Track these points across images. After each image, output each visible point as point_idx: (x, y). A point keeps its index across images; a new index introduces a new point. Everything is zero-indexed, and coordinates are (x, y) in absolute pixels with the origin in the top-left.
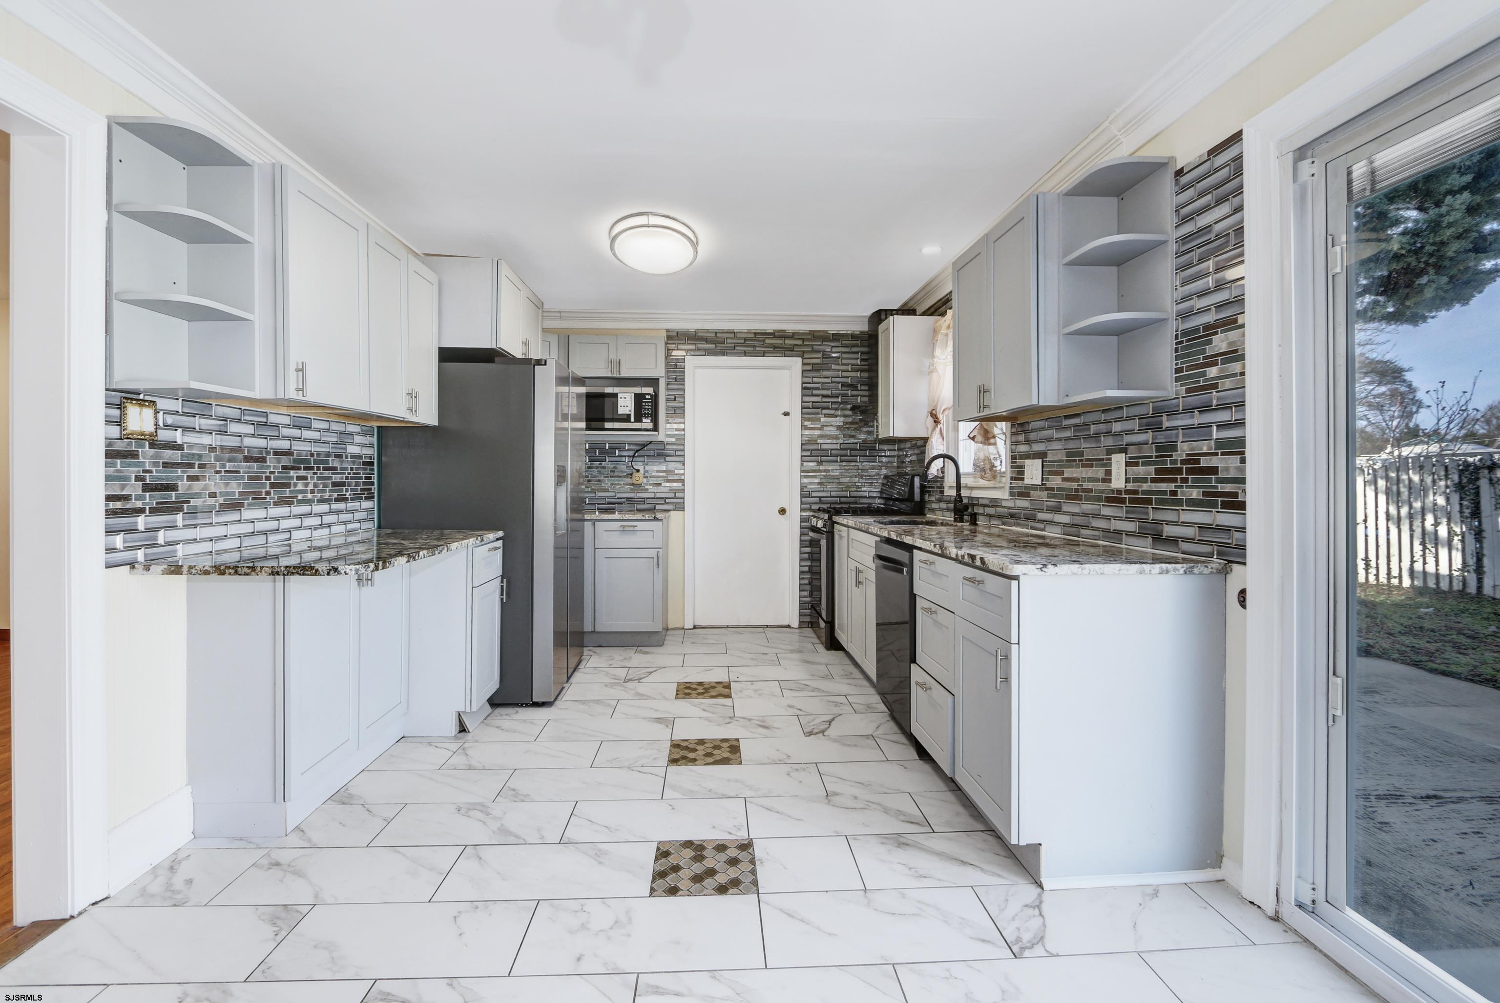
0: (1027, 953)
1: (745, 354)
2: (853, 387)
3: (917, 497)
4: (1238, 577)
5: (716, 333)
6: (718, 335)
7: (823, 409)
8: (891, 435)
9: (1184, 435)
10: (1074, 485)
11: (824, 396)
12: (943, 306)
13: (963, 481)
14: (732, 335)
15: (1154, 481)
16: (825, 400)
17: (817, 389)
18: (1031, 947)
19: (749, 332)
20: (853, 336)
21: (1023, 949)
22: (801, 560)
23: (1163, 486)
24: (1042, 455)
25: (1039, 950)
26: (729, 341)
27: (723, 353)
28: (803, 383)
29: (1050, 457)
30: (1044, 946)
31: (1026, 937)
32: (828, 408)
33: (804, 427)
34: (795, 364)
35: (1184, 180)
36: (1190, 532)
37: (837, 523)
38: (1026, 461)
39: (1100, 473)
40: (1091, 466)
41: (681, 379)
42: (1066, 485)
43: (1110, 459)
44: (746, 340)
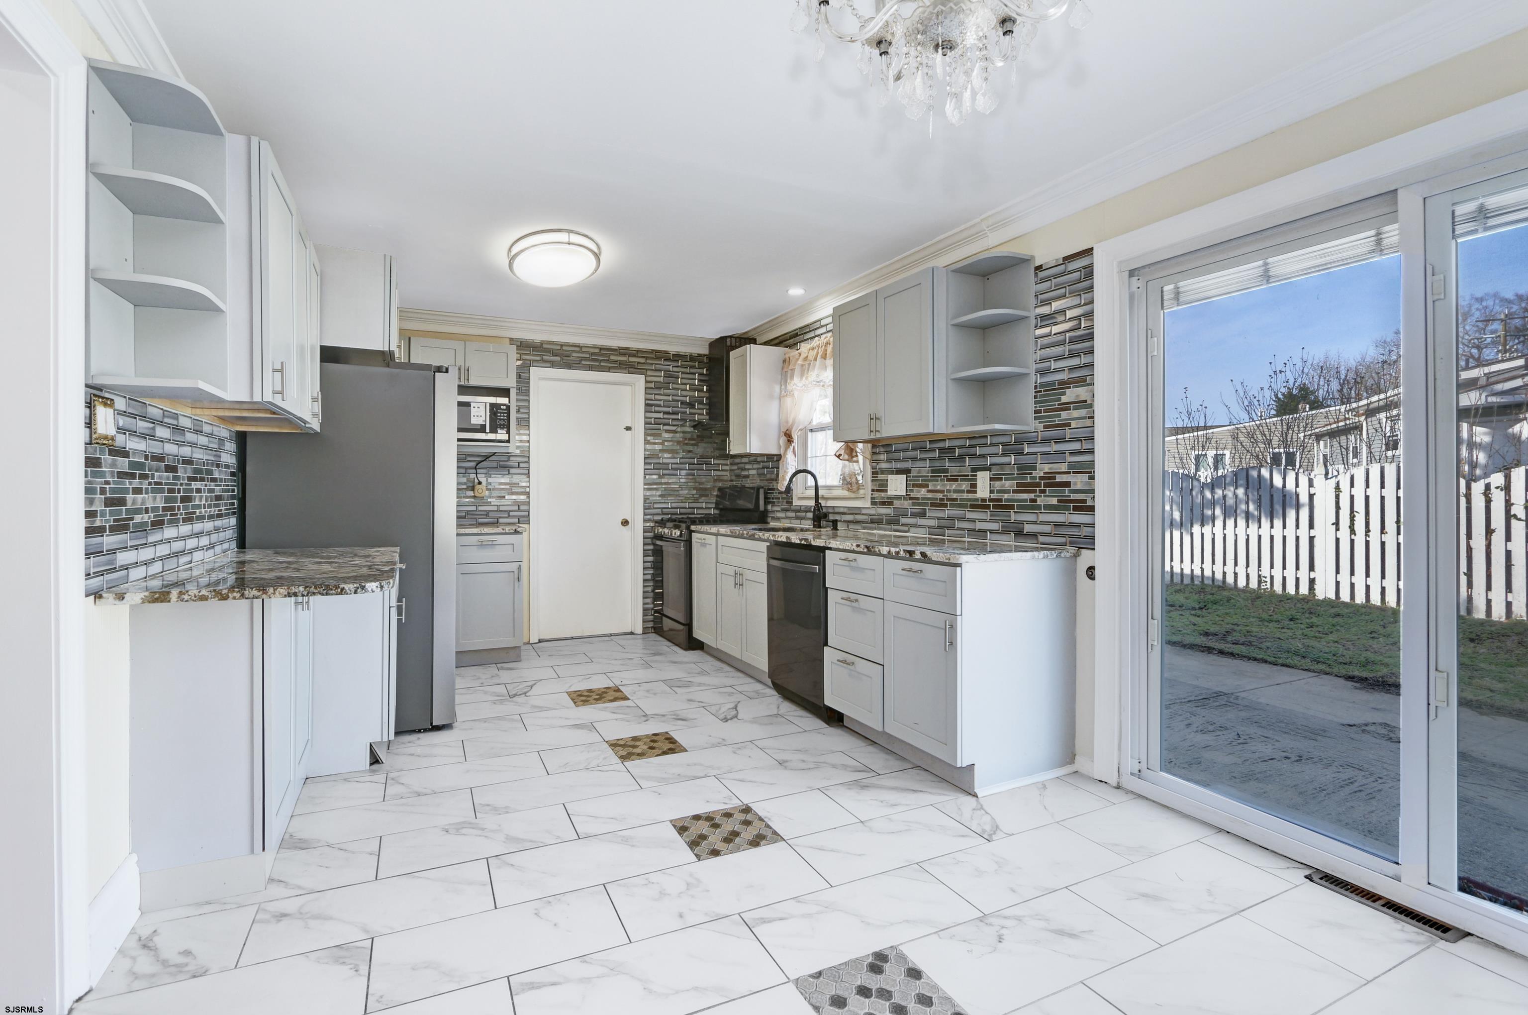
0: (994, 837)
1: (591, 368)
2: (691, 405)
3: (762, 508)
4: (1086, 558)
5: (562, 346)
6: (564, 348)
7: (664, 425)
8: (748, 451)
9: (1041, 459)
10: (940, 496)
11: (665, 413)
12: (790, 339)
13: (821, 493)
14: (578, 349)
15: (1014, 492)
16: (666, 416)
17: (659, 406)
18: (995, 833)
19: (595, 347)
20: (692, 358)
21: (990, 835)
22: (644, 568)
23: (1025, 496)
24: (906, 471)
25: (999, 834)
26: (574, 354)
27: (569, 366)
28: (646, 400)
29: (914, 473)
30: (1001, 830)
31: (988, 828)
32: (669, 425)
33: (647, 442)
34: (639, 381)
35: (1041, 274)
36: (1047, 529)
37: (694, 531)
38: (889, 476)
39: (965, 486)
40: (956, 480)
41: (525, 390)
42: (930, 495)
43: (976, 476)
44: (592, 354)
